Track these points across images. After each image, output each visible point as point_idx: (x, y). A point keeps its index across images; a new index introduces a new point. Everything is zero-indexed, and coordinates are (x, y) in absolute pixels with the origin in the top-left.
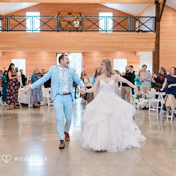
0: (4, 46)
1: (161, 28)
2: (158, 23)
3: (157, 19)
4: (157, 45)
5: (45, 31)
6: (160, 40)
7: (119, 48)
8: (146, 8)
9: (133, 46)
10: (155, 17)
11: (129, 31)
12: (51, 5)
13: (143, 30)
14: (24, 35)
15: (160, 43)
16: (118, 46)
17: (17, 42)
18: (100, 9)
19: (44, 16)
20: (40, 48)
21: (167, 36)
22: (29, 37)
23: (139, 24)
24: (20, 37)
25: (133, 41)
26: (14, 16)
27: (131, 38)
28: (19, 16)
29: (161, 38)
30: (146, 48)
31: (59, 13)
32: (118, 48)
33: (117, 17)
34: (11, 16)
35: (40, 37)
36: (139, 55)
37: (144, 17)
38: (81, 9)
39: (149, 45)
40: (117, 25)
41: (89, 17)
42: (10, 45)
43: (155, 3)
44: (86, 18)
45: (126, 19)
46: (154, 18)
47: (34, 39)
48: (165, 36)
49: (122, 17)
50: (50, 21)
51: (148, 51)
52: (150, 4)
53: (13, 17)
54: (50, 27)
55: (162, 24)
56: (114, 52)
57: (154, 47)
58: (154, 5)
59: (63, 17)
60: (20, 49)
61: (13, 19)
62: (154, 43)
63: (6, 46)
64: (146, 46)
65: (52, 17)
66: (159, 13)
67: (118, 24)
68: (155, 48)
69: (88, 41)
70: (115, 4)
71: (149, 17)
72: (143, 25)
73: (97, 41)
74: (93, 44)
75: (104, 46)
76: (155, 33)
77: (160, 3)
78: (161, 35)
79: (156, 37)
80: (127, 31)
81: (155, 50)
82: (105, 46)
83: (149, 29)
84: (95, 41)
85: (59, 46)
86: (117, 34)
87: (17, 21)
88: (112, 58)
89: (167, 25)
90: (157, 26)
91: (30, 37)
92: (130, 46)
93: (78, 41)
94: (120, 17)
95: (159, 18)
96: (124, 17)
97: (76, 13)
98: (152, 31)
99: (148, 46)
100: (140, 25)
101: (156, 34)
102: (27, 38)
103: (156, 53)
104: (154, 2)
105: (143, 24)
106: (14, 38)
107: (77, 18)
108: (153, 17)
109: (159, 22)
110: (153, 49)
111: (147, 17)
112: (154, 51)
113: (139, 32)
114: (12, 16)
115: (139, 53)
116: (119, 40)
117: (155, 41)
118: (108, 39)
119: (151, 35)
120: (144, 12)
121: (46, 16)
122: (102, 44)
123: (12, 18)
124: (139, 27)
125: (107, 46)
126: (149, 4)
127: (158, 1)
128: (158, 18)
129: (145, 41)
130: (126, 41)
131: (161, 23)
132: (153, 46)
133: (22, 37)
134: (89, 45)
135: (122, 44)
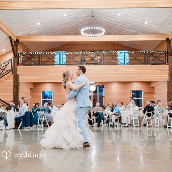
0: (36, 78)
2: (170, 57)
3: (169, 53)
7: (136, 79)
11: (144, 64)
16: (135, 77)
17: (47, 74)
18: (118, 47)
19: (71, 53)
24: (50, 70)
25: (148, 72)
27: (146, 70)
30: (160, 78)
40: (133, 59)
41: (110, 52)
42: (41, 77)
44: (107, 54)
45: (142, 54)
46: (166, 53)
57: (168, 77)
62: (168, 74)
63: (38, 78)
66: (170, 48)
67: (135, 58)
68: (169, 78)
69: (109, 73)
71: (162, 52)
74: (113, 75)
75: (123, 77)
77: (170, 40)
79: (169, 69)
81: (169, 80)
84: (115, 72)
92: (147, 77)
93: (100, 73)
99: (163, 76)
100: (154, 59)
103: (170, 82)
104: (166, 40)
105: (157, 58)
106: (45, 71)
109: (171, 55)
110: (167, 79)
111: (160, 52)
118: (126, 71)
119: (164, 67)
124: (153, 61)
125: (125, 77)
127: (169, 38)
129: (160, 72)
130: (143, 72)
132: (166, 76)
133: (52, 70)
134: (110, 76)
135: (139, 75)
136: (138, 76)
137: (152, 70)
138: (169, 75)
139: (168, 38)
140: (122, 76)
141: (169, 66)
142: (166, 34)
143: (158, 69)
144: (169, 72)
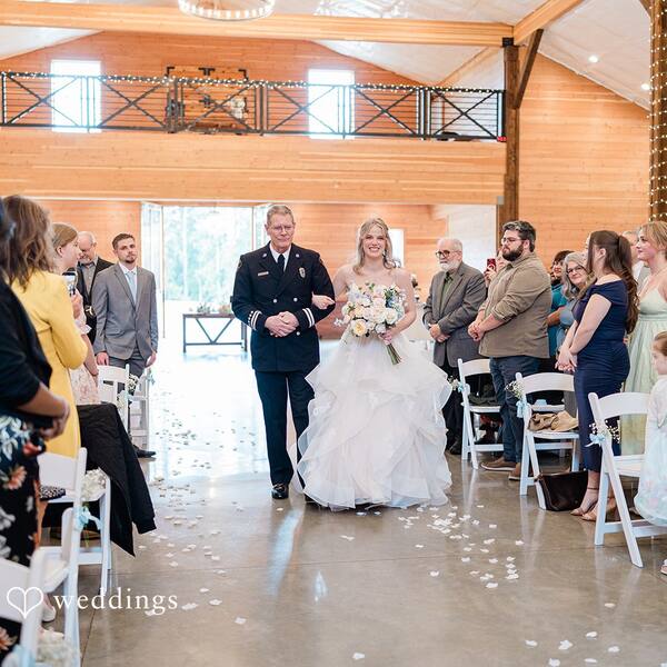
1: (521, 130)
2: (514, 111)
3: (512, 99)
4: (512, 185)
5: (134, 128)
6: (521, 169)
7: (388, 193)
8: (470, 62)
9: (434, 186)
10: (504, 93)
11: (419, 136)
12: (140, 37)
13: (460, 133)
14: (56, 144)
15: (521, 177)
16: (383, 185)
17: (31, 165)
18: (311, 57)
19: (130, 79)
20: (114, 189)
21: (543, 156)
22: (76, 147)
23: (443, 107)
24: (44, 147)
25: (432, 169)
26: (21, 75)
27: (426, 159)
28: (39, 75)
29: (522, 160)
30: (474, 194)
31: (168, 68)
32: (384, 191)
33: (378, 87)
34: (9, 75)
35: (113, 149)
36: (445, 217)
37: (469, 91)
38: (243, 55)
39: (485, 183)
40: (378, 116)
41: (287, 84)
42: (6, 177)
43: (504, 46)
44: (276, 89)
45: (410, 94)
46: (500, 95)
47: (94, 157)
48: (535, 156)
49: (395, 88)
50: (151, 95)
51: (483, 204)
52: (483, 48)
53: (17, 78)
54: (152, 117)
55: (526, 115)
56: (358, 205)
57: (502, 191)
58: (497, 52)
59: (196, 81)
60: (43, 191)
61: (18, 83)
62: (501, 178)
64: (472, 186)
65: (156, 81)
66: (515, 77)
67: (383, 111)
68: (505, 193)
69: (281, 166)
70: (362, 43)
71: (484, 91)
72: (464, 117)
73: (313, 167)
74: (300, 176)
75: (336, 186)
76: (504, 145)
77: (517, 47)
78: (522, 152)
79: (508, 159)
80: (414, 135)
81: (505, 201)
82: (339, 184)
83: (485, 130)
84: (308, 166)
85: (183, 182)
86: (380, 147)
87: (32, 93)
88: (353, 225)
89: (540, 119)
90: (510, 122)
91: (79, 150)
92: (425, 186)
93: (248, 166)
94: (390, 88)
95: (516, 95)
96: (402, 88)
97: (229, 68)
98: (495, 138)
101: (508, 149)
102: (66, 154)
103: (508, 210)
104: (501, 43)
105: (465, 114)
106: (20, 151)
107: (246, 88)
108: (498, 92)
109: (517, 107)
110: (498, 198)
111: (477, 91)
112: (501, 202)
113: (446, 140)
114: (14, 74)
115: (444, 211)
116: (385, 164)
117: (503, 169)
118: (351, 163)
119: (491, 150)
120: (461, 72)
121: (137, 79)
122: (330, 176)
123: (13, 80)
125: (346, 184)
126: (480, 49)
127: (512, 39)
128: (512, 95)
129: (472, 168)
130: (412, 168)
131: (522, 110)
132: (497, 187)
133: (51, 147)
134: (287, 179)
135: (397, 181)
136: (393, 181)
137: (445, 160)
138: (506, 183)
139: (510, 36)
140: (331, 181)
141: (508, 147)
142: (503, 21)
143: (468, 157)
144: (508, 169)
